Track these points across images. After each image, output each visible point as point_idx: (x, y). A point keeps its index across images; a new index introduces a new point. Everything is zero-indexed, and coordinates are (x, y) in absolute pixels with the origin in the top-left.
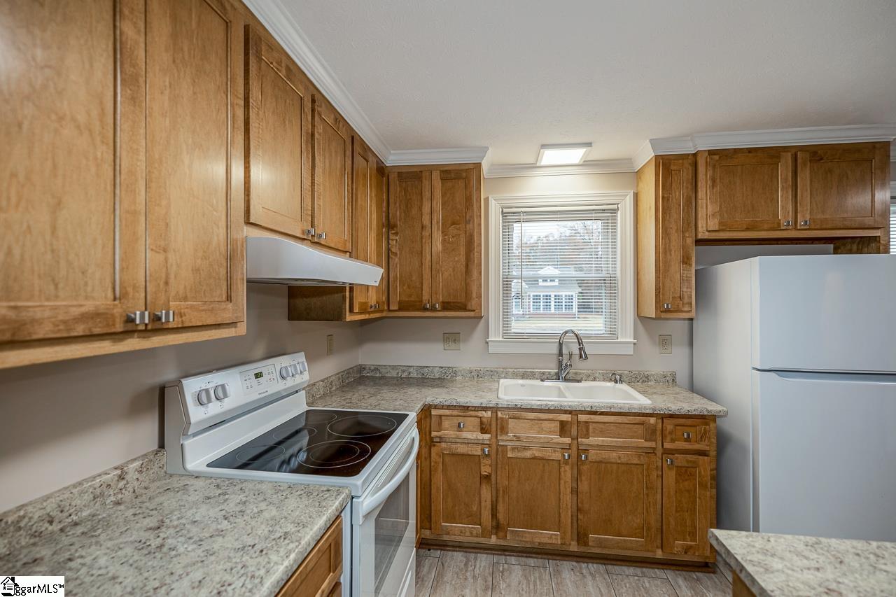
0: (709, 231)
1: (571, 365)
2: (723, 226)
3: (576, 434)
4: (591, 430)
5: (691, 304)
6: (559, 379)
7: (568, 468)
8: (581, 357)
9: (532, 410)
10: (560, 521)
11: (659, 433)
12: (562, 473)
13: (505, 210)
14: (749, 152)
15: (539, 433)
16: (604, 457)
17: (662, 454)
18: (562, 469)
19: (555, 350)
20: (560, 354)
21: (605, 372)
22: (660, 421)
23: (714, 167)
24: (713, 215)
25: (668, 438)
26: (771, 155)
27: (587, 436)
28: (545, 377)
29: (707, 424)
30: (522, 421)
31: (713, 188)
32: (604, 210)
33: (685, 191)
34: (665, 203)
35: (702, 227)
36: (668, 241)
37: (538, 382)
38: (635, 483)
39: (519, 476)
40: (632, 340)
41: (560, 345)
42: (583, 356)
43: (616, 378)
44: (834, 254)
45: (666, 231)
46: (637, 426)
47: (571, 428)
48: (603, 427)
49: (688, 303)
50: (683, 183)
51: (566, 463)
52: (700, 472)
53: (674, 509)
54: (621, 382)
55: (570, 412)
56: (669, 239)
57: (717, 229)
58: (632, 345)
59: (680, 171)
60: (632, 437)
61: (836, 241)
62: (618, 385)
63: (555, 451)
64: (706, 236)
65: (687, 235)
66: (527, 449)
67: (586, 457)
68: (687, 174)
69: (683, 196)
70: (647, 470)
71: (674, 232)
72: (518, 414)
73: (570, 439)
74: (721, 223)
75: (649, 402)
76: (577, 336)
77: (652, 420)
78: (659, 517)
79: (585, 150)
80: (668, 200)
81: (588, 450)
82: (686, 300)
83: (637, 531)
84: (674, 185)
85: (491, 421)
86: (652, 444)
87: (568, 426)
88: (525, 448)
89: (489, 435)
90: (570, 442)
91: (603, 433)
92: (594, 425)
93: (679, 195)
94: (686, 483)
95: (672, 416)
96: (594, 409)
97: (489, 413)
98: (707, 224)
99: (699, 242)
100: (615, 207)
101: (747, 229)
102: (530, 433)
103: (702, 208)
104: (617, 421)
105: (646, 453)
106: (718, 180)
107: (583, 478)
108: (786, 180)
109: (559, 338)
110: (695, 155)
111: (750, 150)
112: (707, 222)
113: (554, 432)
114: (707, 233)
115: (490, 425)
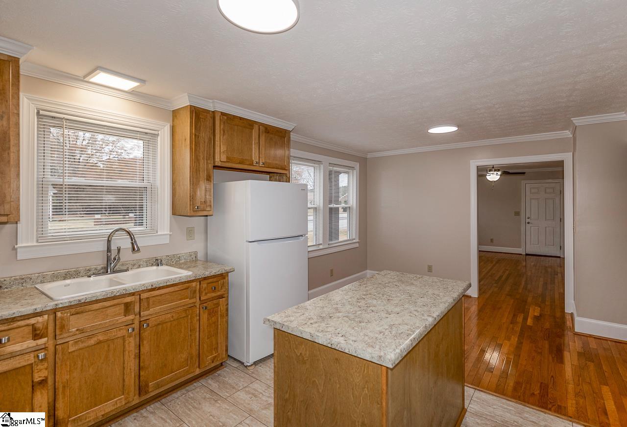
0: (221, 162)
1: (119, 258)
2: (228, 159)
3: (138, 310)
4: (151, 303)
5: (211, 206)
6: (107, 272)
7: (132, 340)
8: (133, 249)
9: (97, 301)
10: (124, 385)
11: (197, 292)
12: (127, 346)
13: (41, 112)
14: (240, 119)
15: (104, 319)
16: (161, 320)
17: (199, 305)
18: (127, 342)
19: (103, 247)
20: (109, 250)
21: (148, 259)
22: (198, 283)
23: (224, 123)
24: (223, 152)
25: (204, 294)
26: (250, 124)
27: (148, 308)
28: (91, 272)
29: (224, 278)
30: (85, 314)
31: (224, 136)
32: (146, 133)
33: (208, 133)
34: (196, 139)
35: (217, 158)
36: (198, 164)
37: (86, 279)
38: (183, 331)
39: (82, 365)
40: (169, 233)
41: (109, 241)
42: (134, 249)
43: (158, 262)
44: (270, 181)
45: (197, 158)
46: (184, 290)
47: (134, 306)
48: (160, 298)
49: (209, 206)
50: (207, 128)
51: (130, 336)
52: (220, 309)
53: (206, 337)
54: (162, 265)
55: (133, 294)
56: (199, 163)
57: (225, 161)
58: (168, 236)
59: (205, 119)
60: (181, 299)
61: (271, 174)
62: (160, 267)
63: (120, 330)
64: (219, 164)
65: (209, 162)
66: (91, 338)
67: (148, 325)
68: (209, 123)
69: (207, 137)
70: (191, 318)
71: (201, 159)
72: (79, 309)
73: (134, 315)
74: (228, 158)
75: (190, 273)
76: (128, 233)
77: (194, 284)
78: (197, 347)
79: (139, 84)
80: (198, 137)
81: (149, 319)
82: (208, 204)
83: (184, 363)
84: (201, 128)
85: (47, 324)
86: (193, 300)
87: (132, 305)
88: (89, 337)
89: (46, 339)
90: (133, 318)
91: (161, 303)
92: (154, 299)
93: (205, 135)
94: (213, 318)
95: (205, 279)
96: (154, 287)
97: (46, 317)
98: (220, 158)
99: (215, 167)
100: (156, 132)
101: (239, 163)
102: (94, 322)
103: (218, 146)
104: (171, 291)
105: (190, 307)
106: (226, 132)
107: (145, 342)
108: (255, 139)
109: (107, 236)
110: (213, 112)
111: (241, 118)
112: (220, 156)
113: (119, 314)
114: (220, 163)
115: (47, 328)
